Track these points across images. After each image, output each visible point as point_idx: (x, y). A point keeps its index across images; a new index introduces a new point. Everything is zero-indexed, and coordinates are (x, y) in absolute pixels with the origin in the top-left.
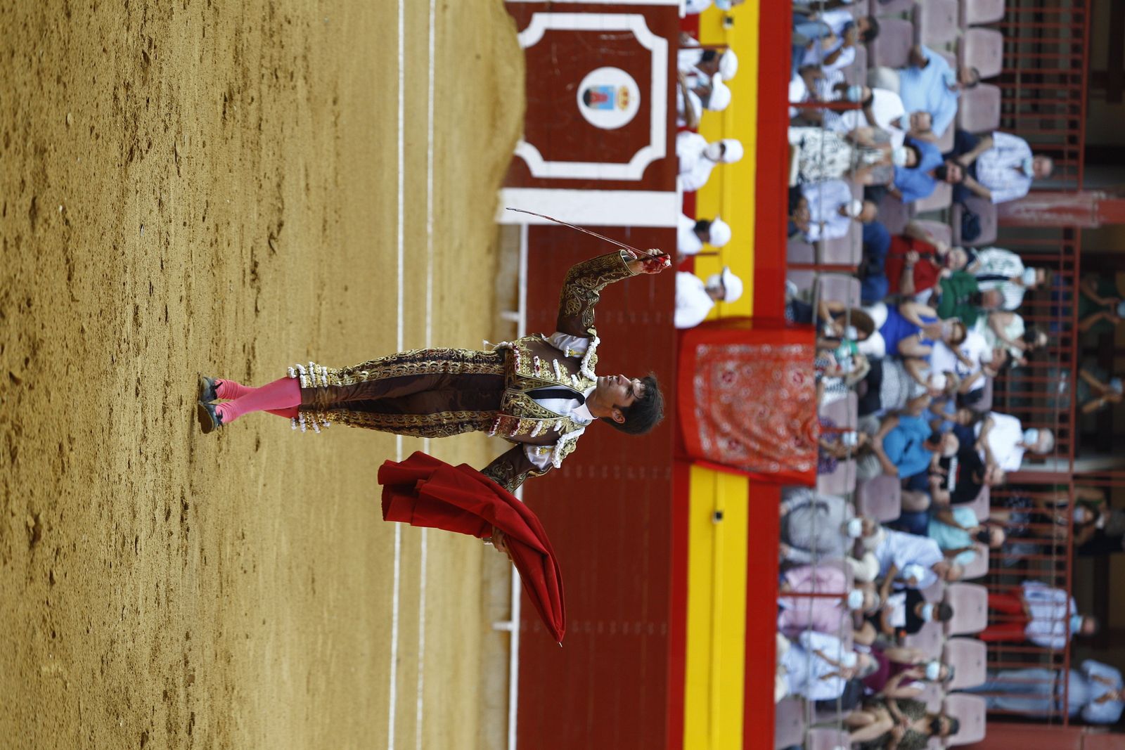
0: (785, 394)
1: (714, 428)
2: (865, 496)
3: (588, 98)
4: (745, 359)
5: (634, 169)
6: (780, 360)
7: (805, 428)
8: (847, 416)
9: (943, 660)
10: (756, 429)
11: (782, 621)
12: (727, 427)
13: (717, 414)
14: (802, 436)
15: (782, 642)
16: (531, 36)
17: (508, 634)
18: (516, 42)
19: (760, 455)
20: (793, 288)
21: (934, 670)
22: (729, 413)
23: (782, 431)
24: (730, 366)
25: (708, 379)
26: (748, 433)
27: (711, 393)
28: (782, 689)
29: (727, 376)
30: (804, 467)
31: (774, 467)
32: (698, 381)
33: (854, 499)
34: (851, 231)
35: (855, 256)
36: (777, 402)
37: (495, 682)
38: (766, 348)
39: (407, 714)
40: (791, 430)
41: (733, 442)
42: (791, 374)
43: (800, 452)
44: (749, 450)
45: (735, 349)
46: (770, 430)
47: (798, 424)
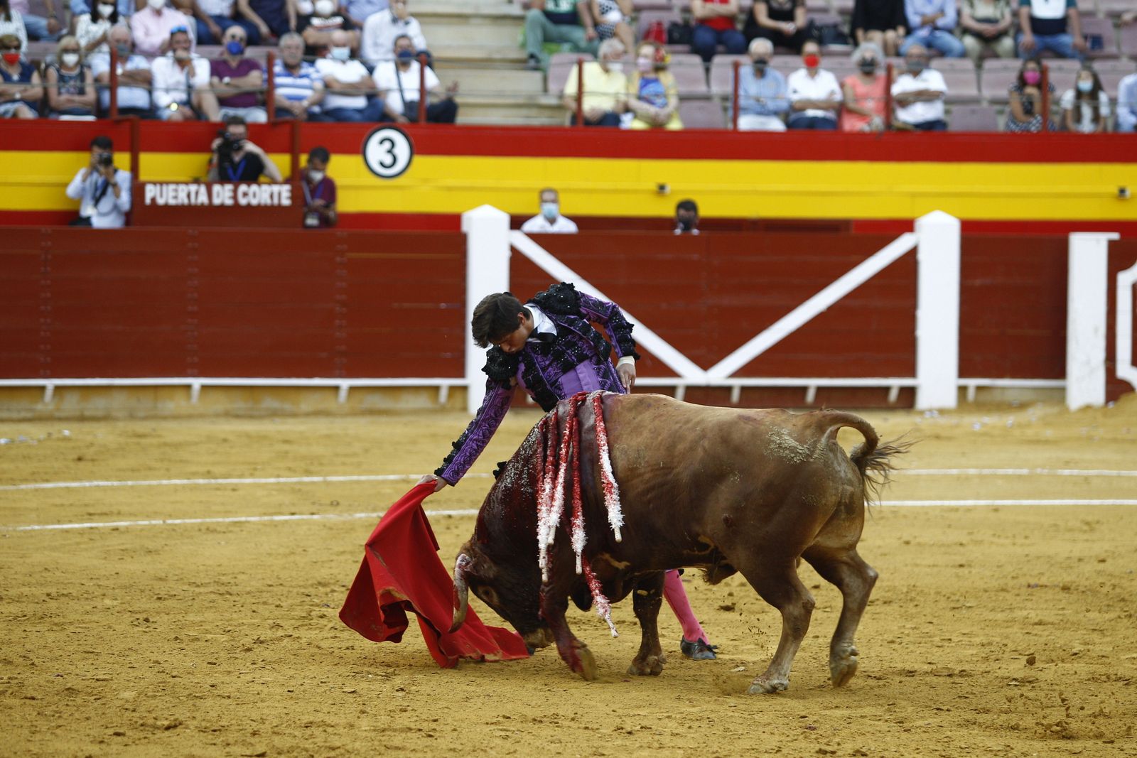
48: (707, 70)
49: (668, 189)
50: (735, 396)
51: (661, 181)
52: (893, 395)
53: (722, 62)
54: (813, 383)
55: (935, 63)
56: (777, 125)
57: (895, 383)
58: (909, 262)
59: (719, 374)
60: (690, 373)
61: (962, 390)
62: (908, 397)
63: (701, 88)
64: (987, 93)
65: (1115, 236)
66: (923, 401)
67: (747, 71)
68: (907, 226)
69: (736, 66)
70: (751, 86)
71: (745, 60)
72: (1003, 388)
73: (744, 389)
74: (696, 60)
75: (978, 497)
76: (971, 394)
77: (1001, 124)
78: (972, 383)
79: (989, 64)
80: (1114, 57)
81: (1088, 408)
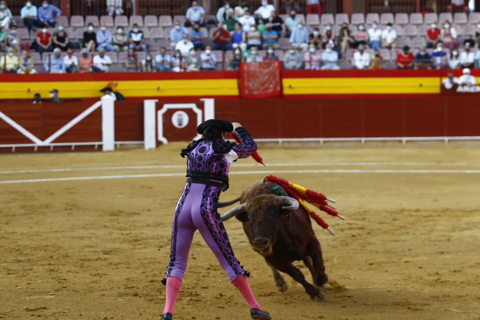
0: (257, 70)
1: (268, 88)
2: (284, 47)
3: (180, 125)
4: (249, 81)
5: (198, 112)
6: (249, 72)
7: (266, 64)
8: (263, 53)
9: (326, 25)
10: (267, 77)
11: (318, 68)
12: (266, 85)
13: (263, 88)
14: (268, 65)
15: (323, 68)
16: (164, 140)
17: (324, 142)
18: (167, 145)
19: (274, 76)
20: (229, 69)
21: (328, 28)
22: (263, 85)
23: (267, 70)
24: (250, 84)
25: (254, 90)
26: (268, 79)
27: (258, 89)
28: (336, 68)
29: (253, 85)
30: (277, 64)
31: (277, 72)
32: (255, 93)
33: (285, 51)
34: (214, 53)
35: (220, 53)
36: (260, 72)
37: (336, 144)
38: (245, 75)
39: (345, 167)
40: (267, 68)
41: (271, 83)
42: (252, 68)
43: (273, 65)
44: (273, 79)
45: (246, 83)
46: (267, 74)
47: (265, 66)
48: (41, 57)
49: (31, 90)
50: (52, 149)
51: (29, 88)
52: (96, 147)
53: (45, 54)
54: (73, 144)
55: (107, 53)
56: (61, 72)
57: (97, 143)
58: (99, 110)
59: (47, 142)
60: (38, 143)
61: (116, 145)
62: (100, 147)
63: (39, 62)
64: (121, 62)
65: (157, 101)
66: (105, 148)
67: (53, 57)
68: (98, 99)
69: (49, 56)
70: (53, 61)
71: (51, 53)
72: (127, 145)
73: (54, 147)
74: (37, 54)
75: (120, 175)
76: (118, 146)
77: (125, 70)
78: (118, 143)
79: (121, 53)
80: (155, 51)
81: (150, 149)
